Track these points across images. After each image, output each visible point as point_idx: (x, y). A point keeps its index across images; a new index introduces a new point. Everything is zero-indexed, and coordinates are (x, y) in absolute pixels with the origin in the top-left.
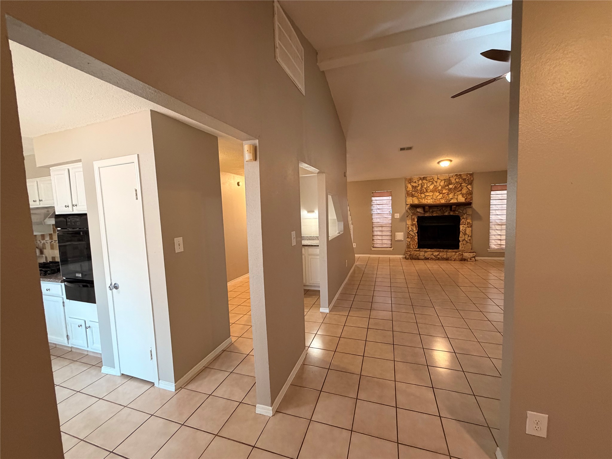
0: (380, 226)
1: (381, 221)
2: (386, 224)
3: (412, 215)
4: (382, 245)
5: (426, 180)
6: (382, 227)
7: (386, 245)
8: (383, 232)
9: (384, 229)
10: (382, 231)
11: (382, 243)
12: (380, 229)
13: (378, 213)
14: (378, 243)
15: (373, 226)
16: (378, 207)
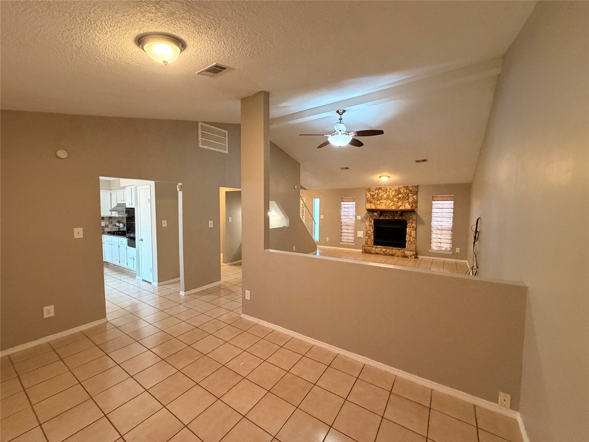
0: (347, 225)
1: (347, 221)
2: (351, 224)
3: (370, 217)
4: (347, 240)
5: (382, 190)
7: (350, 240)
8: (349, 230)
9: (350, 228)
10: (347, 229)
11: (347, 239)
12: (347, 227)
13: (345, 215)
14: (345, 238)
15: (342, 225)
16: (346, 210)
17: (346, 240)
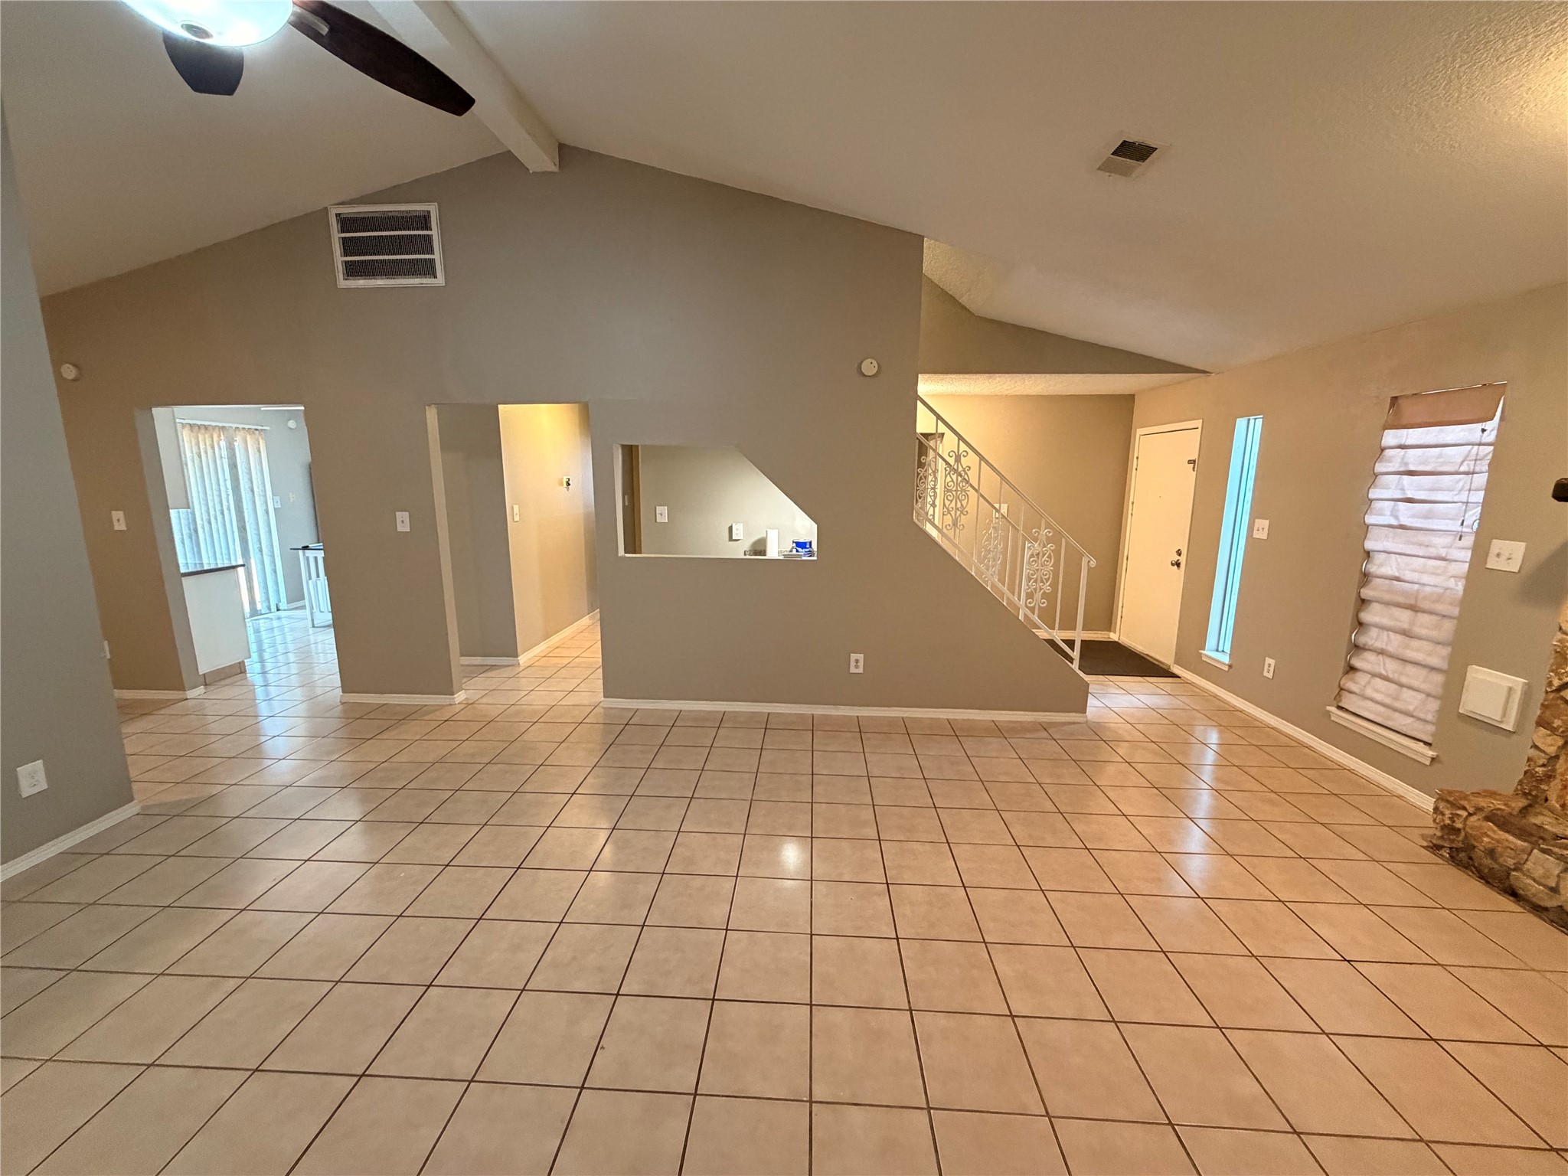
0: (1401, 600)
1: (1413, 576)
2: (1433, 600)
4: (1389, 712)
6: (1414, 608)
7: (1410, 720)
8: (1415, 643)
9: (1424, 624)
10: (1405, 633)
11: (1388, 701)
12: (1404, 617)
13: (1402, 527)
14: (1369, 692)
15: (1366, 593)
16: (1412, 487)
17: (1382, 709)
